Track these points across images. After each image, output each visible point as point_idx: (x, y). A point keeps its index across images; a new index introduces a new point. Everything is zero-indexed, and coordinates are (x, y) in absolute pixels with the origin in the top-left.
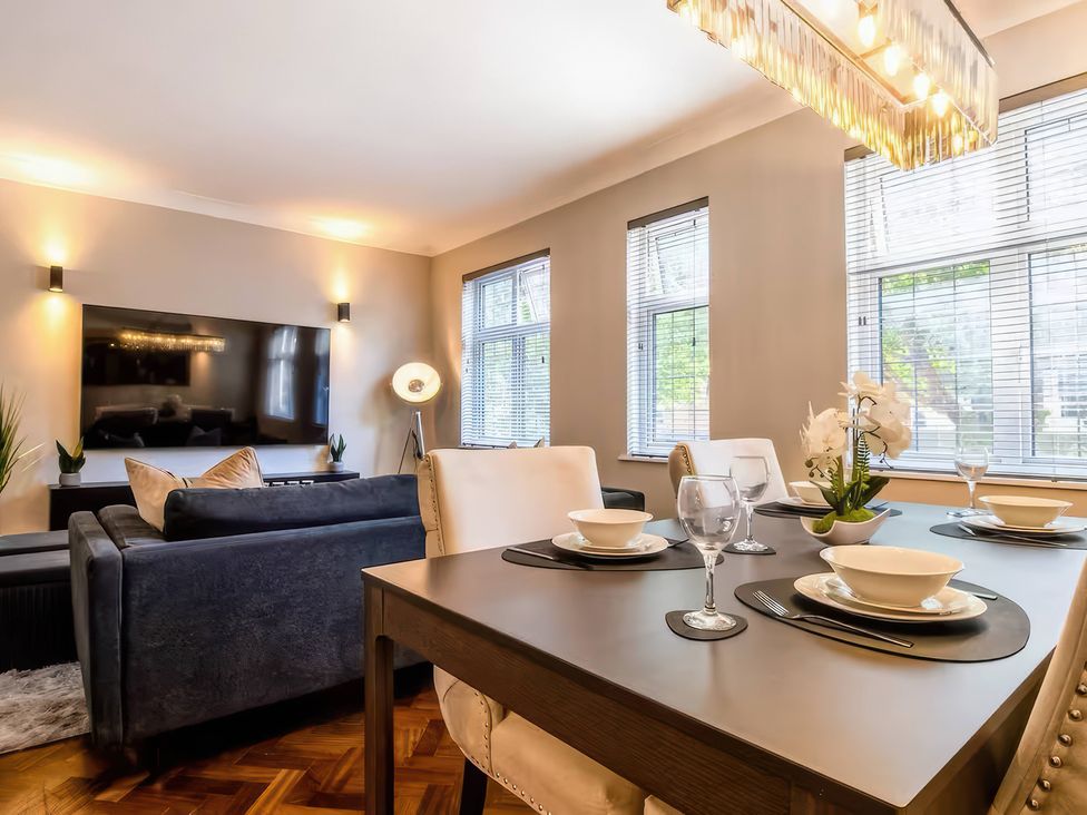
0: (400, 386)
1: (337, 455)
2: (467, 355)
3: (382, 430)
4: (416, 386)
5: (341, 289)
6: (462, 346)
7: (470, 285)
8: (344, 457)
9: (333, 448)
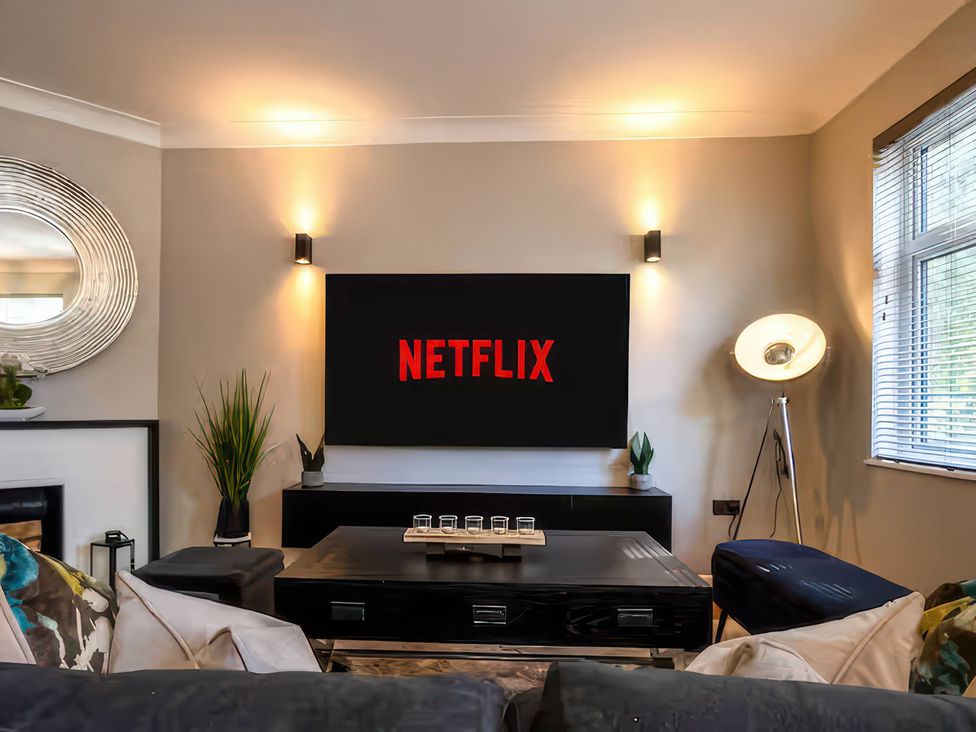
0: (750, 356)
1: (640, 462)
2: (886, 286)
3: (718, 427)
4: (778, 353)
5: (649, 213)
6: (873, 272)
7: (891, 155)
8: (653, 468)
9: (632, 452)
